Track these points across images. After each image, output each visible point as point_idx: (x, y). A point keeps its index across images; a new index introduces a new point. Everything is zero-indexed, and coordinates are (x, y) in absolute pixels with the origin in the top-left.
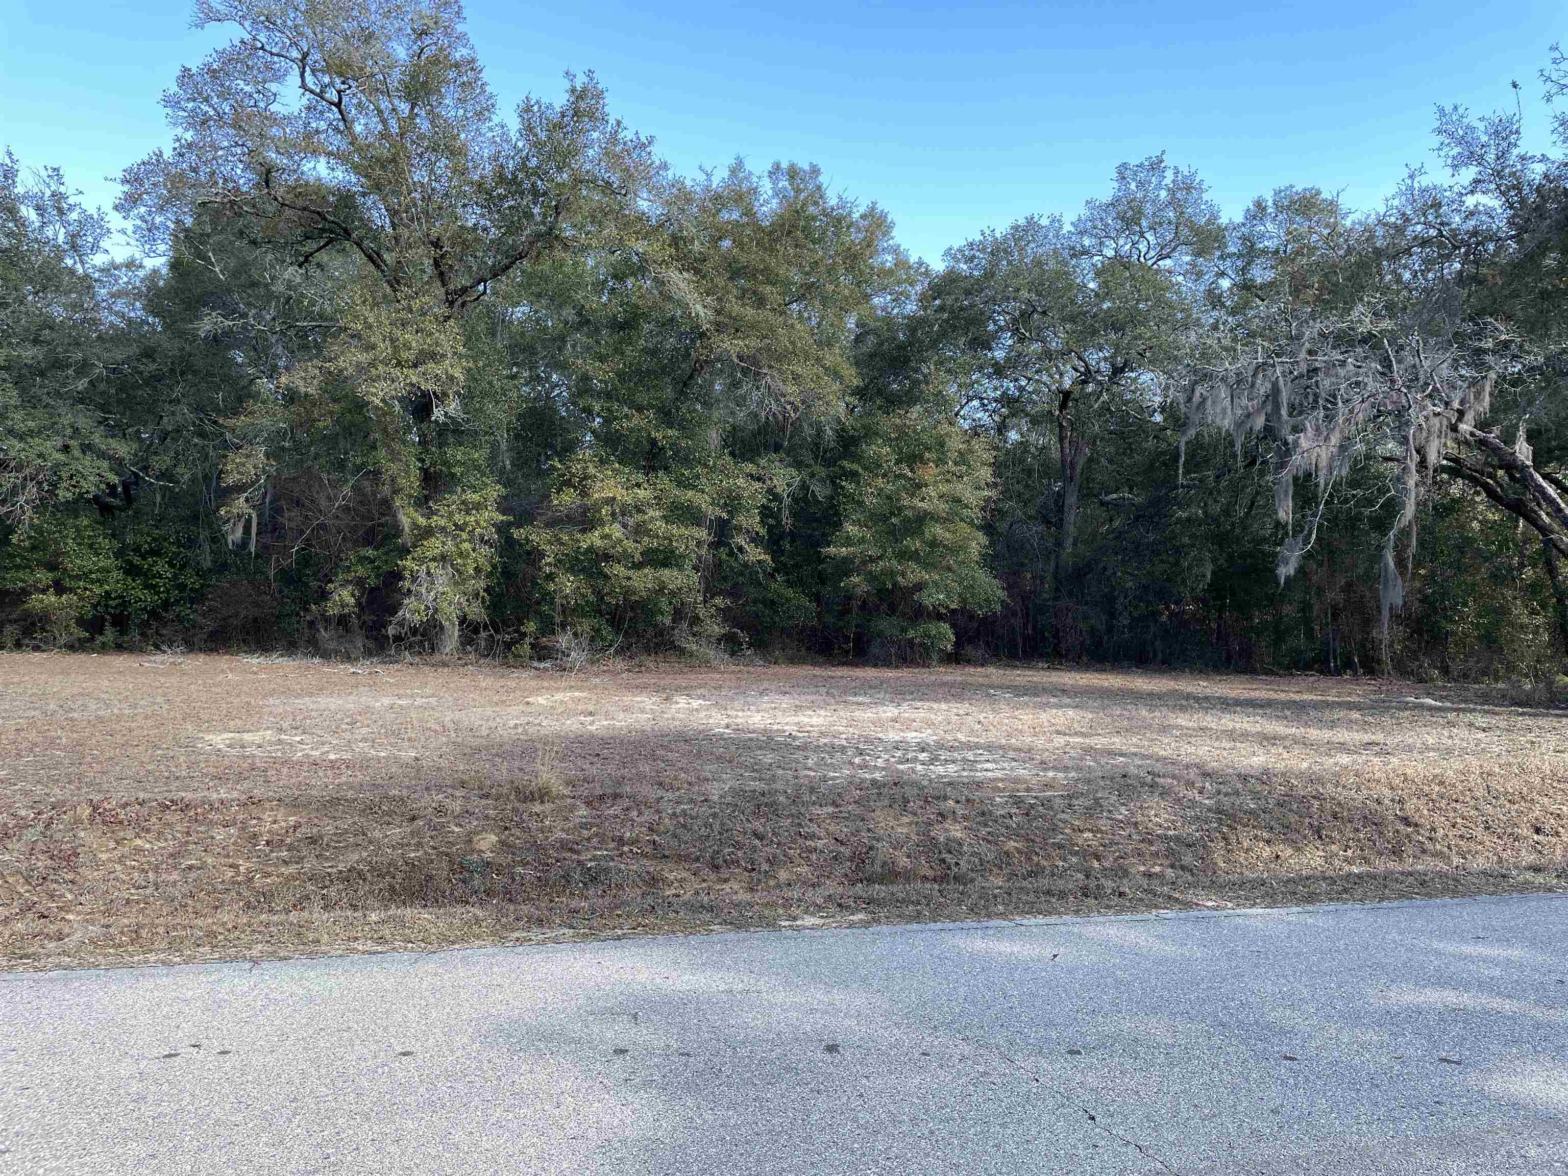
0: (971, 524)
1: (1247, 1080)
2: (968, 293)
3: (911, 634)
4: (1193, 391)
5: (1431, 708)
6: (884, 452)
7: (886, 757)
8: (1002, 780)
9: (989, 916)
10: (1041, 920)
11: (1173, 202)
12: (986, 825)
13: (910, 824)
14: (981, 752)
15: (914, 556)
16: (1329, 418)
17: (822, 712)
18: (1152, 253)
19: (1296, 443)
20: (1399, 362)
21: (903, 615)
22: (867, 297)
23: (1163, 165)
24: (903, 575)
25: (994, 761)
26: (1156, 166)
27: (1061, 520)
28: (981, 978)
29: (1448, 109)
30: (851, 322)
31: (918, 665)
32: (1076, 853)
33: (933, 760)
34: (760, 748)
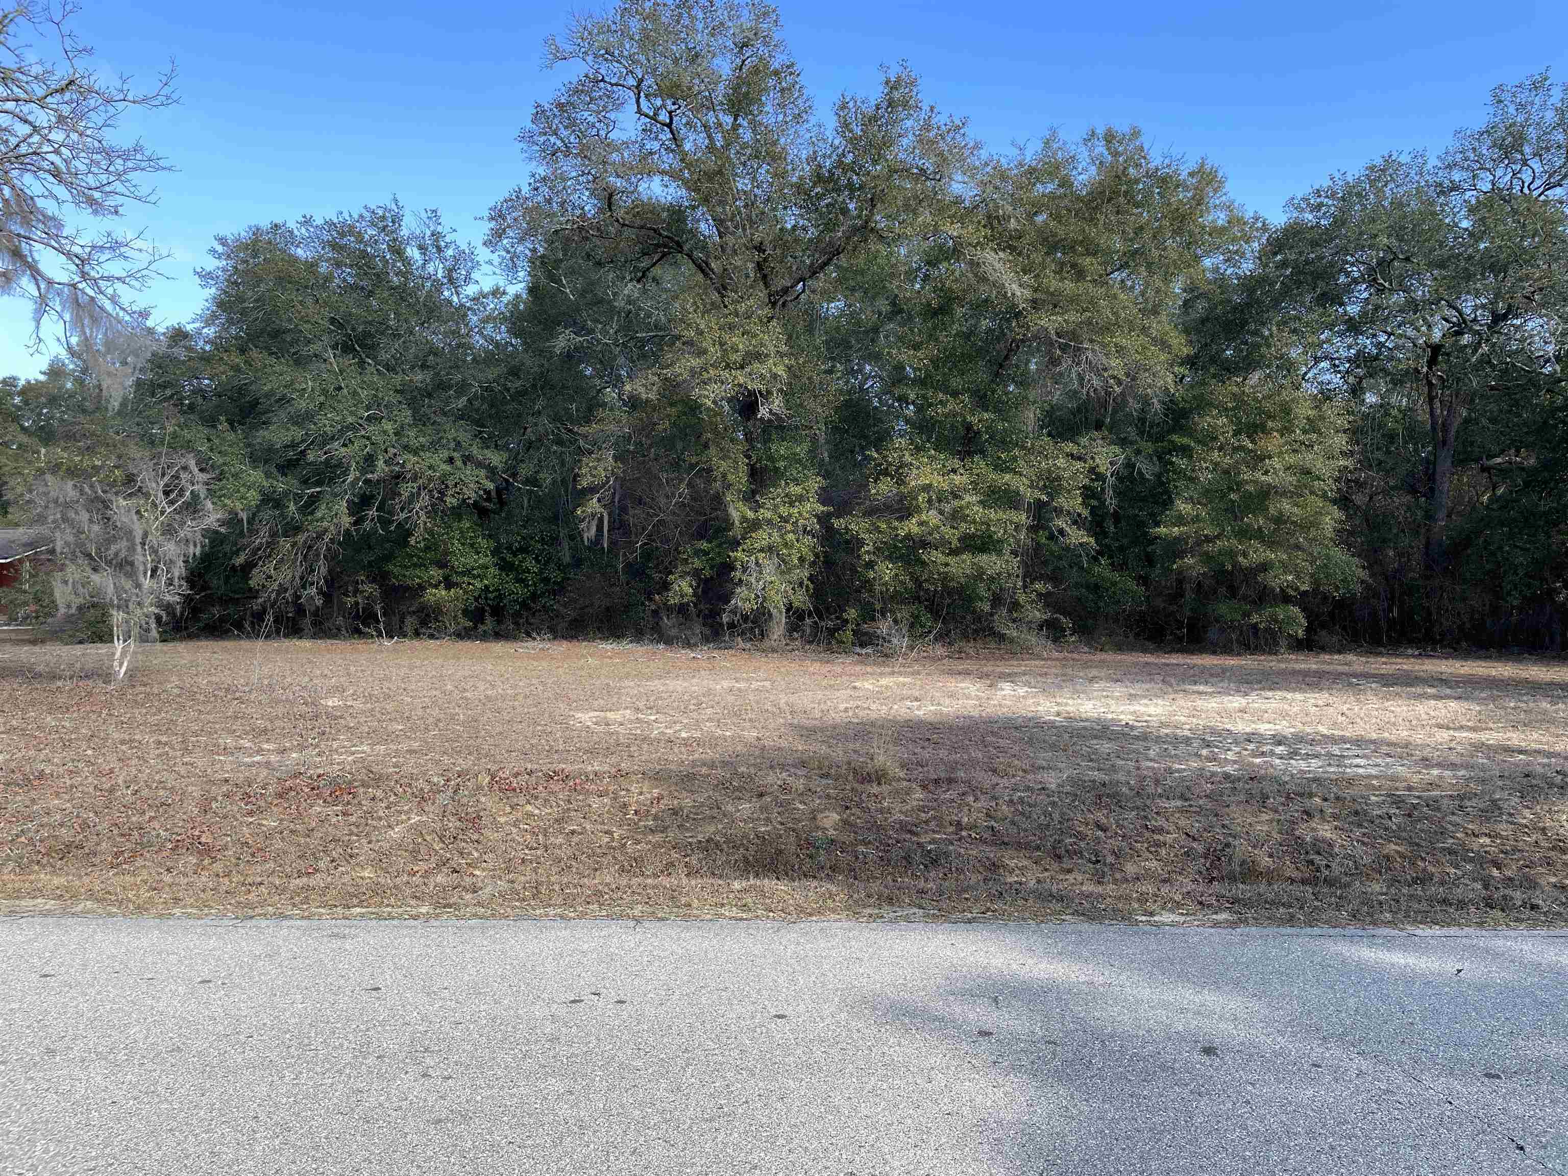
0: (1324, 496)
2: (1315, 244)
3: (1255, 618)
6: (1220, 423)
7: (1237, 749)
8: (1376, 777)
9: (1374, 923)
10: (1437, 931)
11: (1562, 123)
12: (1360, 826)
13: (1271, 821)
14: (1348, 746)
15: (1259, 534)
17: (1160, 702)
18: (1538, 183)
21: (1245, 598)
22: (1197, 259)
23: (1548, 83)
24: (1245, 555)
25: (1365, 756)
26: (1539, 84)
27: (1432, 490)
28: (1374, 988)
30: (1177, 288)
31: (1263, 652)
32: (1471, 860)
33: (1293, 754)
34: (1096, 737)
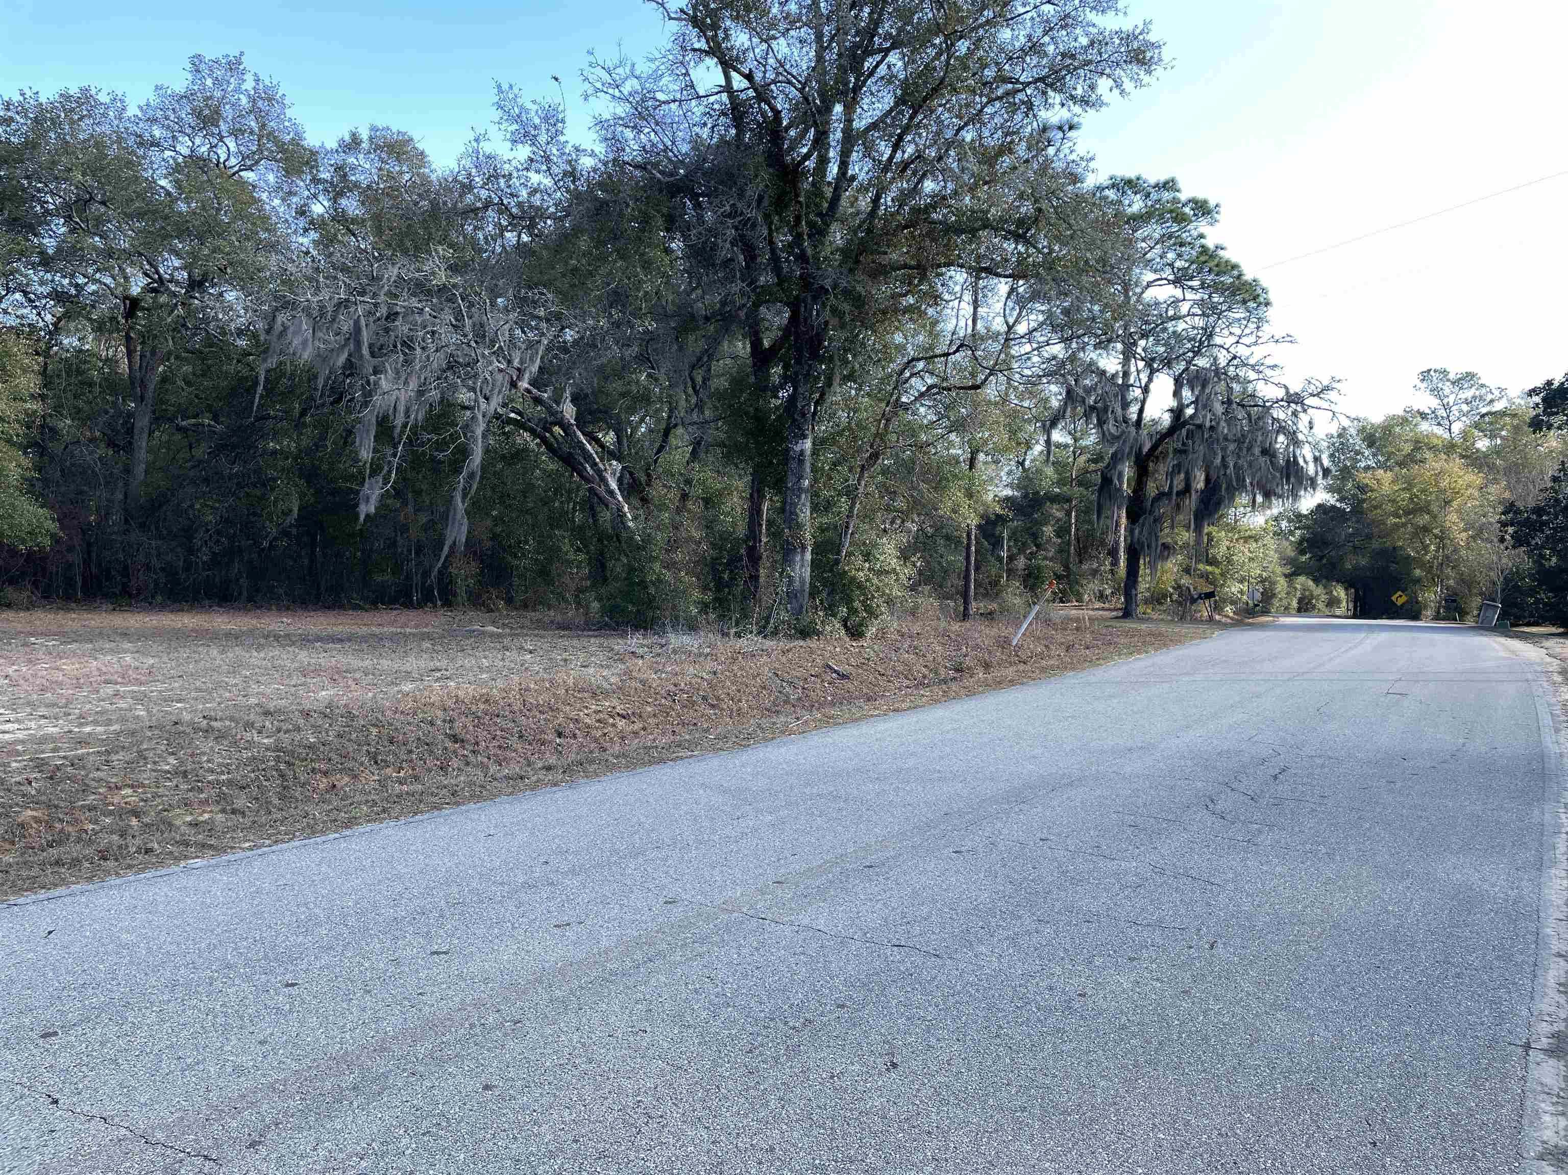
0: (9, 441)
1: (241, 1018)
4: (274, 317)
5: (492, 635)
10: (42, 894)
11: (254, 110)
14: (2, 711)
16: (407, 362)
18: (233, 161)
19: (376, 383)
20: (470, 318)
23: (241, 67)
25: (18, 721)
26: (234, 66)
27: (130, 443)
29: (505, 87)
32: (111, 813)
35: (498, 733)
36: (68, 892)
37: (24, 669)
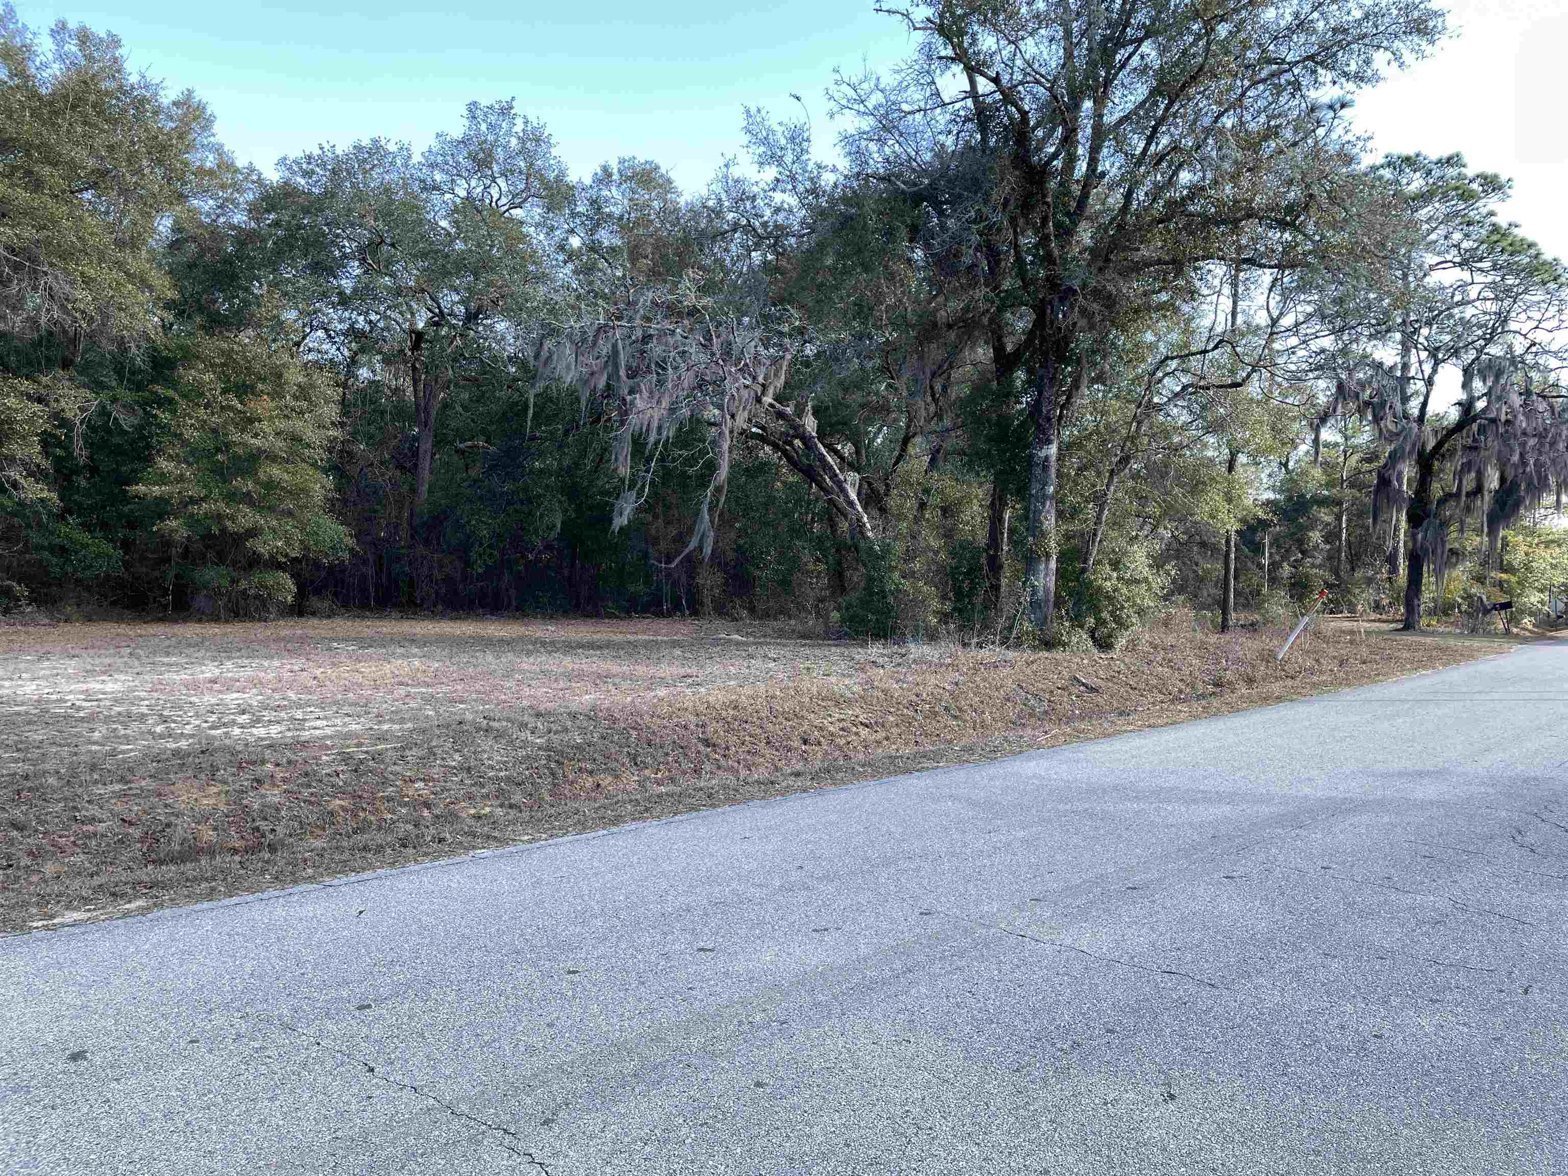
0: (314, 465)
1: (530, 1000)
2: (306, 211)
3: (243, 584)
4: (541, 344)
5: (738, 643)
6: (206, 378)
7: (197, 722)
8: (331, 737)
9: (295, 882)
10: (353, 877)
11: (522, 151)
12: (309, 786)
13: (219, 794)
14: (312, 709)
15: (247, 498)
16: (661, 383)
17: (122, 677)
18: (504, 200)
19: (632, 403)
20: (718, 337)
21: (234, 563)
22: (181, 197)
23: (513, 112)
24: (233, 519)
25: (326, 718)
26: (506, 110)
27: (416, 465)
28: (275, 949)
29: (753, 111)
30: (164, 225)
31: (252, 619)
32: (406, 804)
33: (256, 721)
34: (30, 723)
35: (747, 738)
36: (375, 875)
37: (329, 671)
